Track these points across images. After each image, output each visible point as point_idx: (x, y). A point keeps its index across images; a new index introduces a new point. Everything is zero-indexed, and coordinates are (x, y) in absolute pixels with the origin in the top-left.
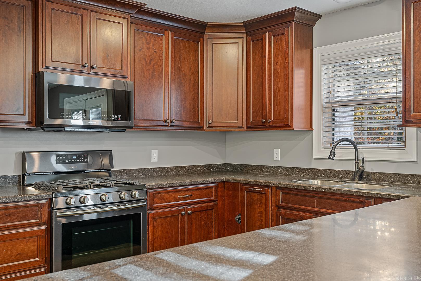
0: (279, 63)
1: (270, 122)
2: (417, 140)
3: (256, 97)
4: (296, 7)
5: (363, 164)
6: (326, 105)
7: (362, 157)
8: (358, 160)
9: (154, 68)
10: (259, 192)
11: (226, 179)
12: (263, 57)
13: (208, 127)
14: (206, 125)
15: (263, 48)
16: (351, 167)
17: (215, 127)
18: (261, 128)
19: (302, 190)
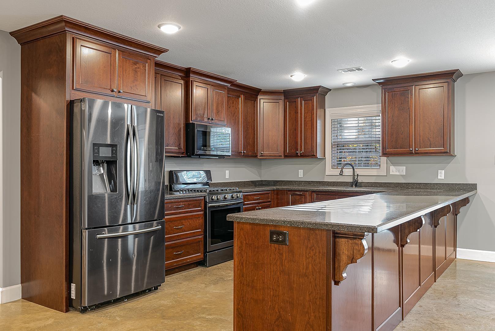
0: (308, 117)
1: (302, 153)
2: (387, 164)
3: (292, 137)
4: (320, 86)
5: (357, 178)
6: (333, 144)
7: (358, 173)
8: (354, 175)
9: (236, 118)
10: (300, 195)
11: (276, 188)
12: (296, 112)
13: (261, 156)
14: (259, 154)
15: (296, 107)
16: (350, 180)
17: (265, 156)
18: (295, 157)
19: (329, 191)
